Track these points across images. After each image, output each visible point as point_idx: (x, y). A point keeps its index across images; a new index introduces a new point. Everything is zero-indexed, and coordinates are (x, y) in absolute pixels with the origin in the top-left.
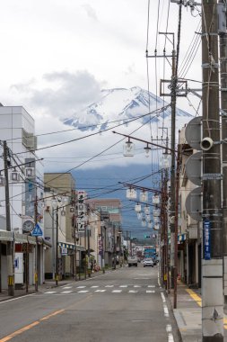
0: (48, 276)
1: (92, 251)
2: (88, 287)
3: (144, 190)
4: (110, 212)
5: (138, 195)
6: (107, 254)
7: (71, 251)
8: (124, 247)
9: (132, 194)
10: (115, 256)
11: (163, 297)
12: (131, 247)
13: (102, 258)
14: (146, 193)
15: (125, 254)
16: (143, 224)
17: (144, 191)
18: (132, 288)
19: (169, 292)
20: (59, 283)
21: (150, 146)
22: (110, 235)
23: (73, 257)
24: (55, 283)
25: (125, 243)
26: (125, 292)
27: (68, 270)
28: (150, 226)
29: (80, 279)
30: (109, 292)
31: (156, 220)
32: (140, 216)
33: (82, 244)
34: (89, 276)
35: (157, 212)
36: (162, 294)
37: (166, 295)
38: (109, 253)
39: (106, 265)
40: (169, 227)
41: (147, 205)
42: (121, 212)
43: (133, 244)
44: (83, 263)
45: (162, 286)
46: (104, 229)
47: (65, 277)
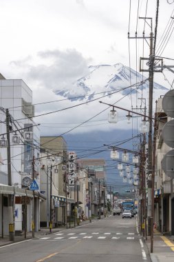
0: (43, 224)
1: (81, 203)
2: (77, 234)
3: (125, 151)
4: (96, 170)
5: (120, 155)
6: (93, 206)
7: (63, 203)
8: (108, 200)
9: (115, 155)
10: (100, 208)
11: (141, 243)
12: (114, 200)
13: (89, 209)
14: (127, 154)
15: (109, 206)
16: (125, 181)
17: (125, 153)
18: (114, 234)
19: (147, 239)
20: (52, 230)
21: (131, 114)
22: (96, 189)
23: (64, 208)
24: (49, 230)
25: (109, 197)
26: (109, 238)
27: (60, 219)
28: (130, 182)
29: (70, 227)
30: (95, 239)
31: (136, 177)
32: (122, 174)
33: (72, 197)
34: (78, 225)
35: (136, 170)
36: (140, 240)
37: (144, 241)
38: (95, 205)
39: (92, 215)
40: (146, 183)
41: (128, 164)
42: (105, 170)
43: (115, 198)
44: (73, 213)
45: (140, 233)
46: (90, 184)
47: (57, 225)
